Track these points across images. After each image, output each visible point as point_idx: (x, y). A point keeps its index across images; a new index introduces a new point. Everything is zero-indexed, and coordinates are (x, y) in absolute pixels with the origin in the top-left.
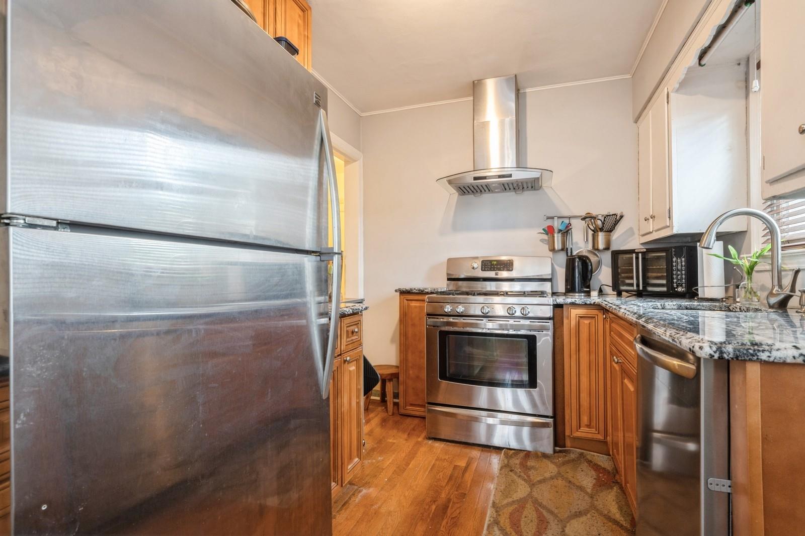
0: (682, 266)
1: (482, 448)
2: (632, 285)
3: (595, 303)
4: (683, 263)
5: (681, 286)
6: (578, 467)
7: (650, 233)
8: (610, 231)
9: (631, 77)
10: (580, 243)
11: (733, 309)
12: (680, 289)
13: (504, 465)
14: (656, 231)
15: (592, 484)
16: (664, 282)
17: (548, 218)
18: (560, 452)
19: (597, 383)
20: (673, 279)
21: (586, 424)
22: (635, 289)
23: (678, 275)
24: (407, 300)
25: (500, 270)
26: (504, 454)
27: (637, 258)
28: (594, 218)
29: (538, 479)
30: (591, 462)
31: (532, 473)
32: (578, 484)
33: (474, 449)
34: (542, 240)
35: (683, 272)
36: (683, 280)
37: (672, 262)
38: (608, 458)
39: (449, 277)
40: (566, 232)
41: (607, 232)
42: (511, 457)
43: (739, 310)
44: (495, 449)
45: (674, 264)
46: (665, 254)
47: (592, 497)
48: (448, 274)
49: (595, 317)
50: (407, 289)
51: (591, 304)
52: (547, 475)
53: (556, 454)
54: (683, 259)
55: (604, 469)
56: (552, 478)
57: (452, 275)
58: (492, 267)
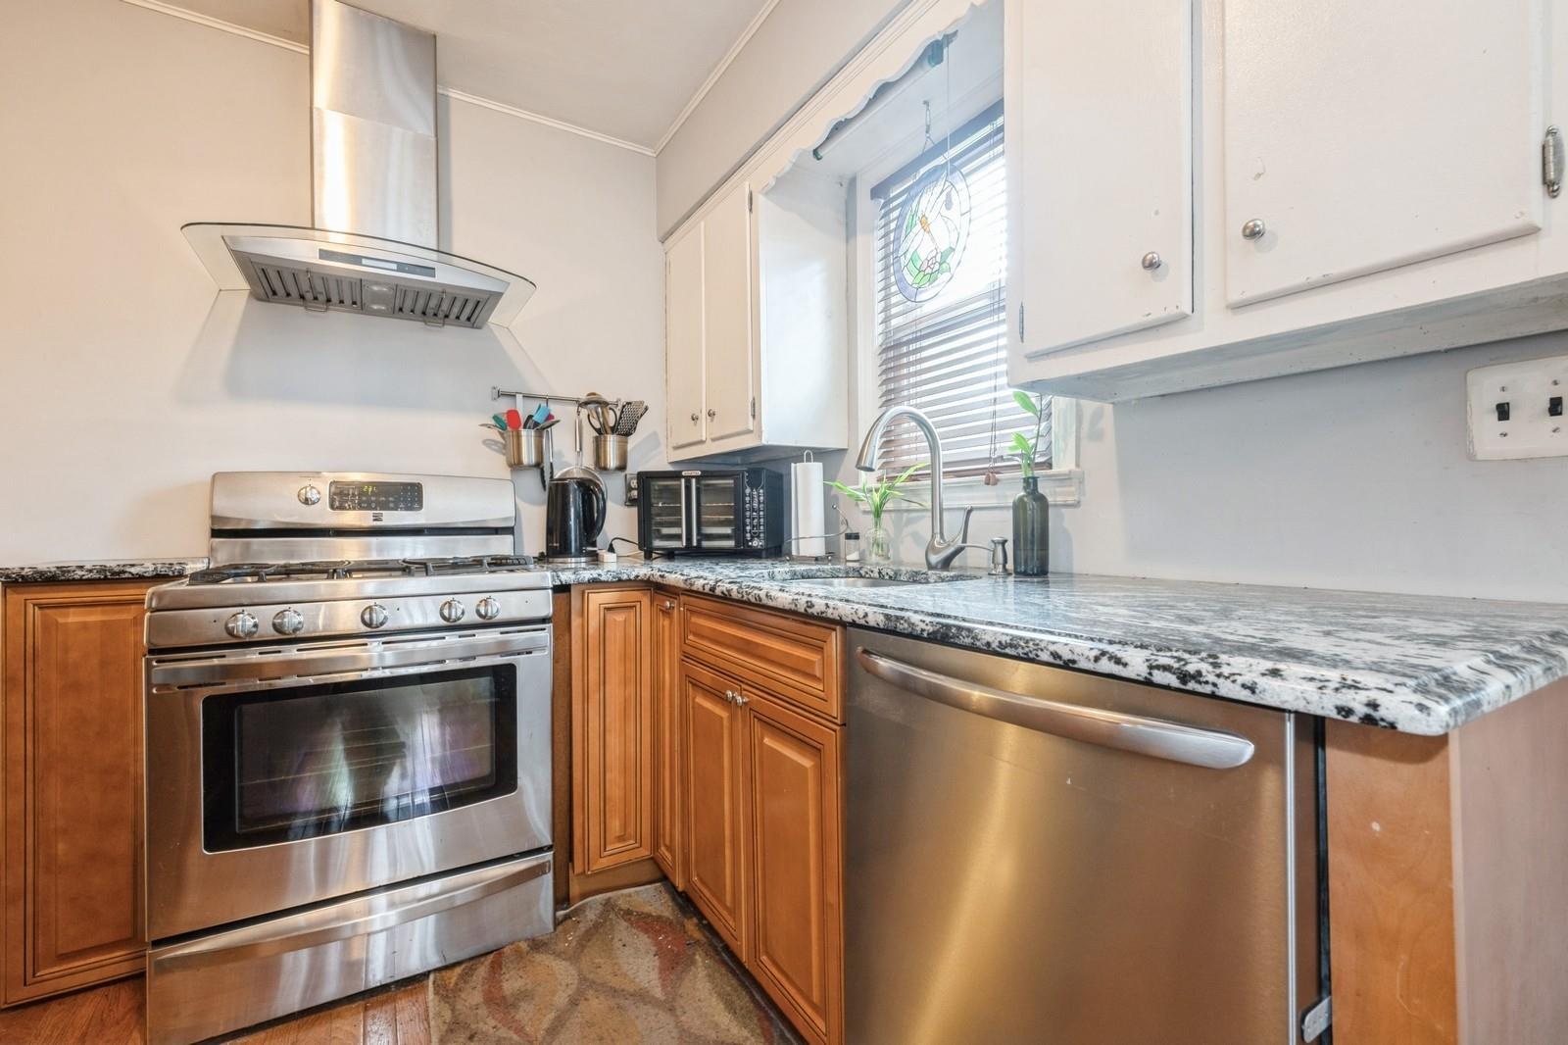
0: (759, 503)
1: (362, 1003)
2: (678, 537)
3: (638, 576)
4: (762, 498)
5: (758, 537)
6: (612, 939)
7: (701, 442)
8: (628, 434)
9: (655, 155)
10: (569, 456)
11: (867, 573)
12: (756, 543)
13: (445, 1028)
14: (713, 440)
15: (656, 970)
16: (728, 530)
17: (501, 394)
18: (567, 917)
19: (639, 742)
20: (745, 525)
21: (618, 834)
22: (684, 544)
23: (754, 519)
24: (41, 607)
25: (385, 506)
26: (436, 993)
27: (688, 488)
28: (604, 404)
29: (545, 1025)
30: (628, 912)
31: (524, 1013)
32: (631, 988)
33: (339, 1016)
34: (487, 443)
35: (761, 513)
36: (762, 528)
37: (744, 495)
38: (656, 889)
39: (216, 527)
40: (542, 427)
41: (624, 435)
42: (457, 990)
43: (877, 575)
44: (402, 986)
45: (747, 499)
46: (732, 481)
47: (672, 1010)
48: (214, 518)
49: (635, 606)
50: (42, 567)
51: (630, 580)
52: (561, 999)
53: (560, 928)
54: (761, 491)
55: (659, 918)
56: (574, 1003)
57: (227, 519)
58: (364, 498)
